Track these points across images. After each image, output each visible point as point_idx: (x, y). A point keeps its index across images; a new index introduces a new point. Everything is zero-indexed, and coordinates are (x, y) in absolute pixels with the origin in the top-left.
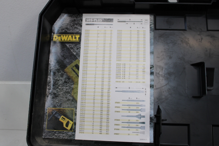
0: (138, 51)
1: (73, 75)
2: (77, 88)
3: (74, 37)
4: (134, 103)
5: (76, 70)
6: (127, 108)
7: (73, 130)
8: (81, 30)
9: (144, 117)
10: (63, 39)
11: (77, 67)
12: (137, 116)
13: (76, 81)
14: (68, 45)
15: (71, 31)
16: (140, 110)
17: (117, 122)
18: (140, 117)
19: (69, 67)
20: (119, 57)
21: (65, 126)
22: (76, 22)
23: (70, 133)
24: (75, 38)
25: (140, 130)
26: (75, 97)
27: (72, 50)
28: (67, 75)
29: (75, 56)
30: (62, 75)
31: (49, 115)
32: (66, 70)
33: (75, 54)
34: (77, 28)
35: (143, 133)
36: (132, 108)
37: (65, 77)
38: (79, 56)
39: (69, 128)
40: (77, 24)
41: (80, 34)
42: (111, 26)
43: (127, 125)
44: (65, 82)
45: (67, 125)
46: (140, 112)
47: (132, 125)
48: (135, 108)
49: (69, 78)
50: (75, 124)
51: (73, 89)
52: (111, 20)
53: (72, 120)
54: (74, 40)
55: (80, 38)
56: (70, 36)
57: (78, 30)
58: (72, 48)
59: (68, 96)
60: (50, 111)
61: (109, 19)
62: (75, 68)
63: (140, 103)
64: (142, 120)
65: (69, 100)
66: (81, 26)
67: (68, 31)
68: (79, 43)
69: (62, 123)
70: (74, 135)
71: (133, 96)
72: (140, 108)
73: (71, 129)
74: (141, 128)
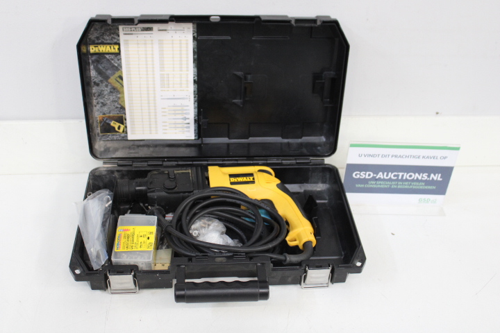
0: (181, 61)
1: (117, 85)
2: (123, 97)
3: (112, 48)
4: (180, 108)
5: (120, 81)
6: (173, 112)
7: (125, 131)
8: (119, 40)
9: (188, 119)
10: (101, 50)
11: (121, 78)
12: (182, 119)
13: (121, 90)
14: (107, 56)
15: (109, 41)
16: (185, 114)
17: (165, 124)
18: (185, 119)
19: (112, 77)
20: (162, 68)
21: (117, 129)
22: (112, 31)
23: (123, 135)
24: (114, 49)
25: (186, 129)
26: (122, 104)
27: (113, 62)
28: (111, 85)
29: (117, 68)
30: (107, 86)
31: (101, 122)
32: (110, 80)
33: (116, 65)
34: (115, 38)
35: (189, 131)
36: (177, 112)
37: (109, 87)
38: (121, 67)
39: (121, 130)
40: (113, 34)
41: (119, 44)
42: (151, 35)
43: (173, 126)
44: (111, 92)
45: (119, 128)
46: (185, 116)
47: (178, 126)
48: (180, 112)
49: (114, 88)
50: (126, 127)
51: (119, 98)
52: (150, 29)
53: (123, 124)
54: (113, 51)
55: (119, 49)
56: (108, 47)
57: (115, 41)
58: (112, 60)
59: (116, 104)
60: (101, 118)
61: (148, 28)
62: (118, 79)
63: (185, 108)
64: (187, 121)
65: (117, 108)
66: (119, 36)
67: (105, 42)
68: (119, 54)
69: (114, 128)
70: (127, 136)
71: (178, 102)
72: (185, 112)
73: (123, 132)
74: (187, 127)
